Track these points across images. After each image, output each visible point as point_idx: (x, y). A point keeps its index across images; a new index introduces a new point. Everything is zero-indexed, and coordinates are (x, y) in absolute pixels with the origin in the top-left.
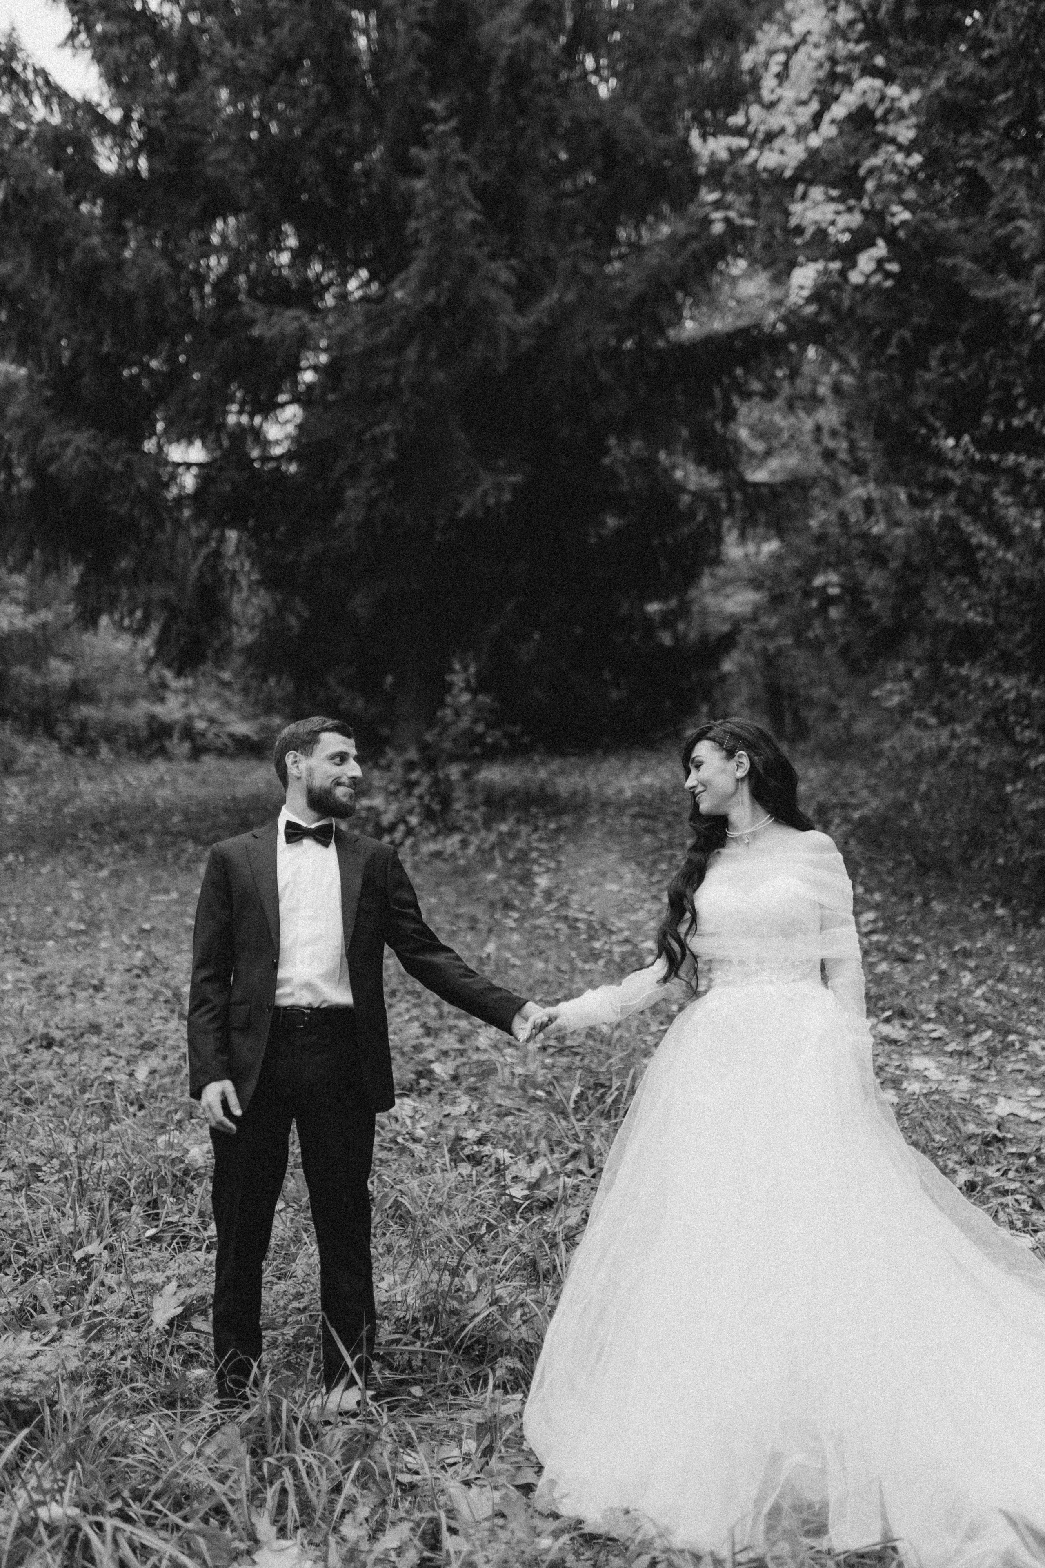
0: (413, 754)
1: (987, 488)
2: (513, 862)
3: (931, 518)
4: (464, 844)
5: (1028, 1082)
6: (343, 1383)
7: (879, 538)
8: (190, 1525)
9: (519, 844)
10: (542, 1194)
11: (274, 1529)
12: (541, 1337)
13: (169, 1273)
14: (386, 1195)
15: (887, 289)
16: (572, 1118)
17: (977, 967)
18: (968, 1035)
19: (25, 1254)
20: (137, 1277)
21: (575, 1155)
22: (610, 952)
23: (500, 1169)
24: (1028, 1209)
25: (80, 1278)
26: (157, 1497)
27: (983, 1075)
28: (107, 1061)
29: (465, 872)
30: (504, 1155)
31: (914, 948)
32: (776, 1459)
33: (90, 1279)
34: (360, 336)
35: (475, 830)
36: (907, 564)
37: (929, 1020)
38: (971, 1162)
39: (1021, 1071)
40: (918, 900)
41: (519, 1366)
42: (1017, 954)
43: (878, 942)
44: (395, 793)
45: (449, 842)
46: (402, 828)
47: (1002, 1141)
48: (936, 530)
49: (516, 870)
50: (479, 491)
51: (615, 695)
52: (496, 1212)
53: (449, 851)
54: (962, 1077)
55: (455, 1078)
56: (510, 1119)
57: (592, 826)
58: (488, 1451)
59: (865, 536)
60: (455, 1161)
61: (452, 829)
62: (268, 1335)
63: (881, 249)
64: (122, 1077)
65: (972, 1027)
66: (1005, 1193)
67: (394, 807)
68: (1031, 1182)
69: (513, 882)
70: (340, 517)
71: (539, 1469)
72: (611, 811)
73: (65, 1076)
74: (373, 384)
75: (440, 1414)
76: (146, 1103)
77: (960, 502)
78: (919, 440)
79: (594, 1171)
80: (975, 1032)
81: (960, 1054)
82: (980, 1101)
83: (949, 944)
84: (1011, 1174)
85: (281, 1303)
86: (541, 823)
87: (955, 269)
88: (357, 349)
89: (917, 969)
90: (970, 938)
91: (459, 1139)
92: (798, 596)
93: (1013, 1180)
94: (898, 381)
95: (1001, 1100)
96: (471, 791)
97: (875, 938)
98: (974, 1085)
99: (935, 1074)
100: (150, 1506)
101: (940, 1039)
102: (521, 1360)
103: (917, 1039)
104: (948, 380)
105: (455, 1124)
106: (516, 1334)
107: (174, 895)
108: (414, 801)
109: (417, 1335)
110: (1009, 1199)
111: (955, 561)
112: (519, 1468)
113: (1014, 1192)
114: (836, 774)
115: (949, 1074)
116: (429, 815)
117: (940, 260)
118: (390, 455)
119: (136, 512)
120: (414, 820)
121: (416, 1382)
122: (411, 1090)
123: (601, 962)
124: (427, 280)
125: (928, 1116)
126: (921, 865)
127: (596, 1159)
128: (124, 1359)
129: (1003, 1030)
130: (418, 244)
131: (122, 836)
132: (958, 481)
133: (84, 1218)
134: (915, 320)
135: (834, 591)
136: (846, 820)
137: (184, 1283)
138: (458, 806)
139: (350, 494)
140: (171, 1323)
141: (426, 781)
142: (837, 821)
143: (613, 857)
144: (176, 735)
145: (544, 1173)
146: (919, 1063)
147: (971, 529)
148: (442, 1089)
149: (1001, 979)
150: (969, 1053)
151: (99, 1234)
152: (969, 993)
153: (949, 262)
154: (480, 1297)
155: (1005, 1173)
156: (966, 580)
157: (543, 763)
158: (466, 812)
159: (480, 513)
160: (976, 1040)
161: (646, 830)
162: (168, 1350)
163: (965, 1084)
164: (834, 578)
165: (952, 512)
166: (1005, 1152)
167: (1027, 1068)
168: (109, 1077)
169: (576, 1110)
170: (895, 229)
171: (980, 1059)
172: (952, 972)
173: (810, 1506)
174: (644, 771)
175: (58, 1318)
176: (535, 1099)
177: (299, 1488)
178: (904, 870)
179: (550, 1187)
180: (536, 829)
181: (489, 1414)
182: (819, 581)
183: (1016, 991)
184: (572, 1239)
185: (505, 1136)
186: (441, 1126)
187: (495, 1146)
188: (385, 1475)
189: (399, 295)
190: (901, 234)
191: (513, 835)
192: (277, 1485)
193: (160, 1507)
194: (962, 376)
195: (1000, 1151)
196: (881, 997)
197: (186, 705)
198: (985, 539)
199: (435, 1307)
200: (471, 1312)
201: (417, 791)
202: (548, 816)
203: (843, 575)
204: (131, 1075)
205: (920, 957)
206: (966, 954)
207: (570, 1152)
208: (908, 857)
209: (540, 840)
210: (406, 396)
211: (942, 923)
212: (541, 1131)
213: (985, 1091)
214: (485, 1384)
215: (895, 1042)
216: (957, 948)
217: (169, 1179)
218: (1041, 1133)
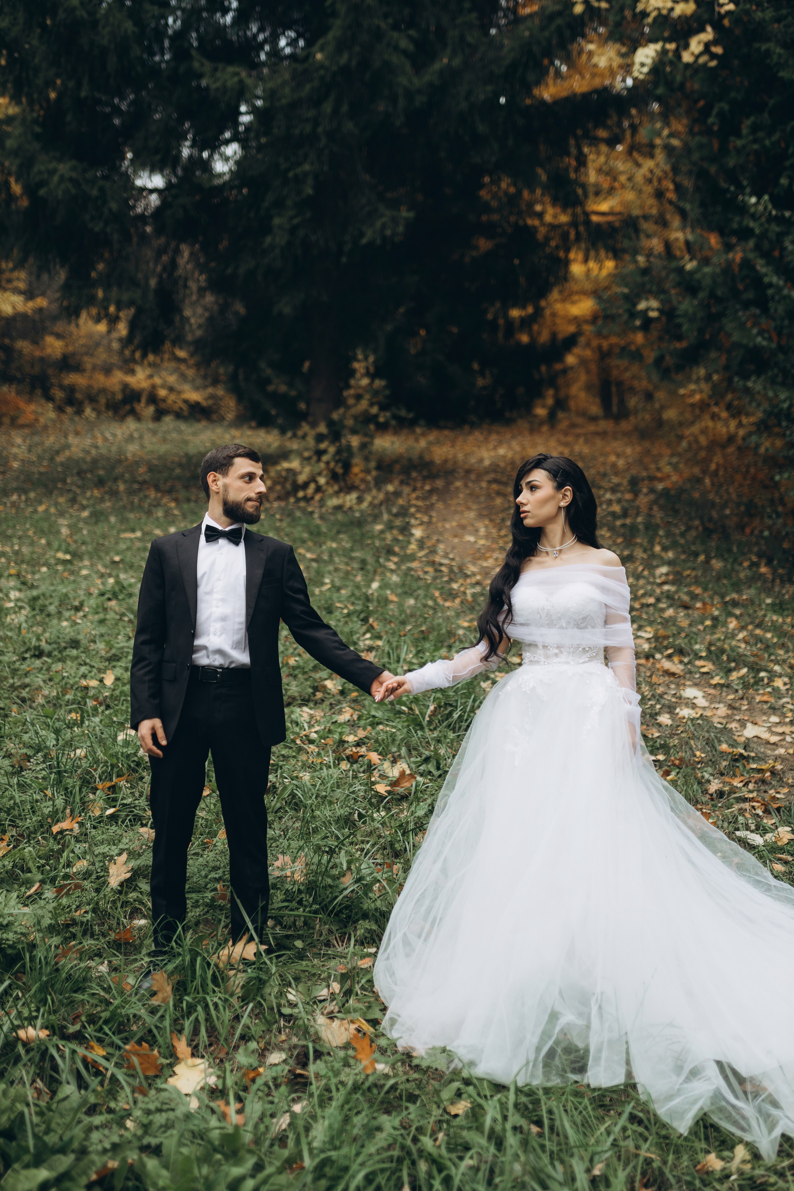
0: (322, 429)
1: (780, 236)
2: (396, 515)
3: (734, 260)
4: (360, 500)
5: (771, 711)
6: (245, 938)
7: (692, 273)
8: (127, 1047)
9: (401, 502)
10: (400, 790)
11: (189, 1050)
12: (391, 906)
13: (121, 846)
14: (285, 788)
15: (712, 69)
16: (427, 730)
17: (741, 615)
18: (729, 671)
19: (17, 827)
20: (98, 850)
21: (427, 760)
22: (464, 593)
23: (370, 768)
24: (761, 814)
25: (56, 847)
26: (106, 1022)
27: (737, 705)
28: (83, 669)
29: (360, 523)
30: (374, 757)
31: (694, 597)
32: (554, 1016)
33: (64, 846)
34: (287, 90)
35: (368, 490)
36: (712, 295)
37: (701, 658)
38: (722, 774)
39: (766, 702)
40: (702, 558)
41: (374, 927)
42: (773, 605)
43: (668, 591)
44: (308, 459)
45: (348, 498)
46: (312, 486)
47: (747, 758)
48: (736, 269)
49: (398, 522)
50: (378, 224)
51: (480, 382)
52: (365, 803)
53: (348, 505)
54: (721, 705)
55: (342, 693)
56: (381, 727)
57: (457, 489)
58: (348, 993)
59: (680, 270)
60: (339, 760)
61: (350, 488)
62: (191, 898)
63: (708, 35)
64: (94, 683)
65: (733, 665)
66: (745, 800)
67: (307, 470)
68: (765, 792)
69: (395, 532)
70: (268, 240)
71: (384, 1009)
72: (473, 476)
73: (51, 680)
74: (297, 131)
75: (316, 961)
76: (112, 705)
77: (758, 247)
78: (728, 196)
79: (440, 772)
80: (734, 669)
81: (722, 686)
82: (733, 725)
83: (723, 597)
84: (751, 786)
85: (203, 873)
86: (419, 485)
87: (768, 53)
88: (284, 101)
89: (696, 614)
90: (739, 592)
91: (342, 742)
92: (625, 317)
93: (751, 792)
94: (716, 146)
95: (749, 725)
96: (367, 459)
97: (666, 588)
98: (730, 712)
99: (701, 702)
100: (100, 1030)
101: (707, 673)
102: (376, 922)
103: (690, 672)
105: (339, 730)
106: (373, 905)
107: (139, 534)
108: (322, 465)
109: (300, 902)
110: (747, 806)
111: (750, 295)
112: (369, 1007)
113: (752, 800)
114: (648, 452)
115: (711, 702)
116: (334, 477)
117: (756, 45)
118: (310, 191)
119: (108, 230)
120: (322, 481)
121: (299, 937)
122: (308, 701)
123: (458, 601)
124: (341, 46)
125: (693, 737)
126: (706, 529)
127: (442, 763)
128: (86, 912)
129: (755, 669)
130: (334, 14)
131: (100, 483)
132: (757, 231)
133: (60, 802)
134: (733, 94)
135: (653, 314)
136: (652, 490)
137: (133, 855)
138: (356, 470)
139: (277, 221)
140: (121, 885)
141: (332, 450)
142: (645, 490)
143: (472, 515)
144: (143, 400)
145: (403, 774)
146: (690, 692)
147: (764, 270)
148: (332, 701)
149: (759, 626)
150: (728, 686)
151: (72, 811)
152: (733, 636)
153: (764, 47)
154: (348, 874)
155: (746, 784)
156: (758, 312)
157: (423, 434)
158: (361, 475)
159: (379, 242)
160: (734, 675)
161: (499, 493)
162: (119, 905)
163: (723, 710)
164: (654, 304)
165: (751, 256)
166: (748, 767)
167: (772, 700)
168: (84, 683)
169: (430, 722)
170: (722, 17)
171: (737, 691)
172: (722, 618)
173: (577, 1050)
174: (500, 443)
175: (40, 877)
176: (400, 712)
177: (208, 1018)
178: (693, 533)
179: (407, 784)
180: (415, 489)
181: (349, 966)
182: (642, 306)
183: (769, 635)
184: (421, 827)
185: (377, 741)
186: (330, 731)
187: (369, 750)
188: (272, 1009)
189: (319, 56)
190: (726, 22)
191: (397, 494)
192: (192, 1018)
193: (107, 1031)
194: (767, 143)
195: (744, 767)
196: (666, 637)
197: (151, 377)
198: (775, 279)
199: (315, 882)
200: (342, 886)
201: (325, 458)
202: (425, 478)
203: (662, 302)
204: (101, 681)
205: (699, 605)
206: (735, 604)
207: (424, 757)
208: (697, 523)
209: (417, 498)
210: (323, 141)
211: (718, 578)
212: (402, 740)
213: (737, 718)
214: (349, 939)
215: (673, 674)
216: (728, 599)
217: (125, 770)
218: (777, 752)
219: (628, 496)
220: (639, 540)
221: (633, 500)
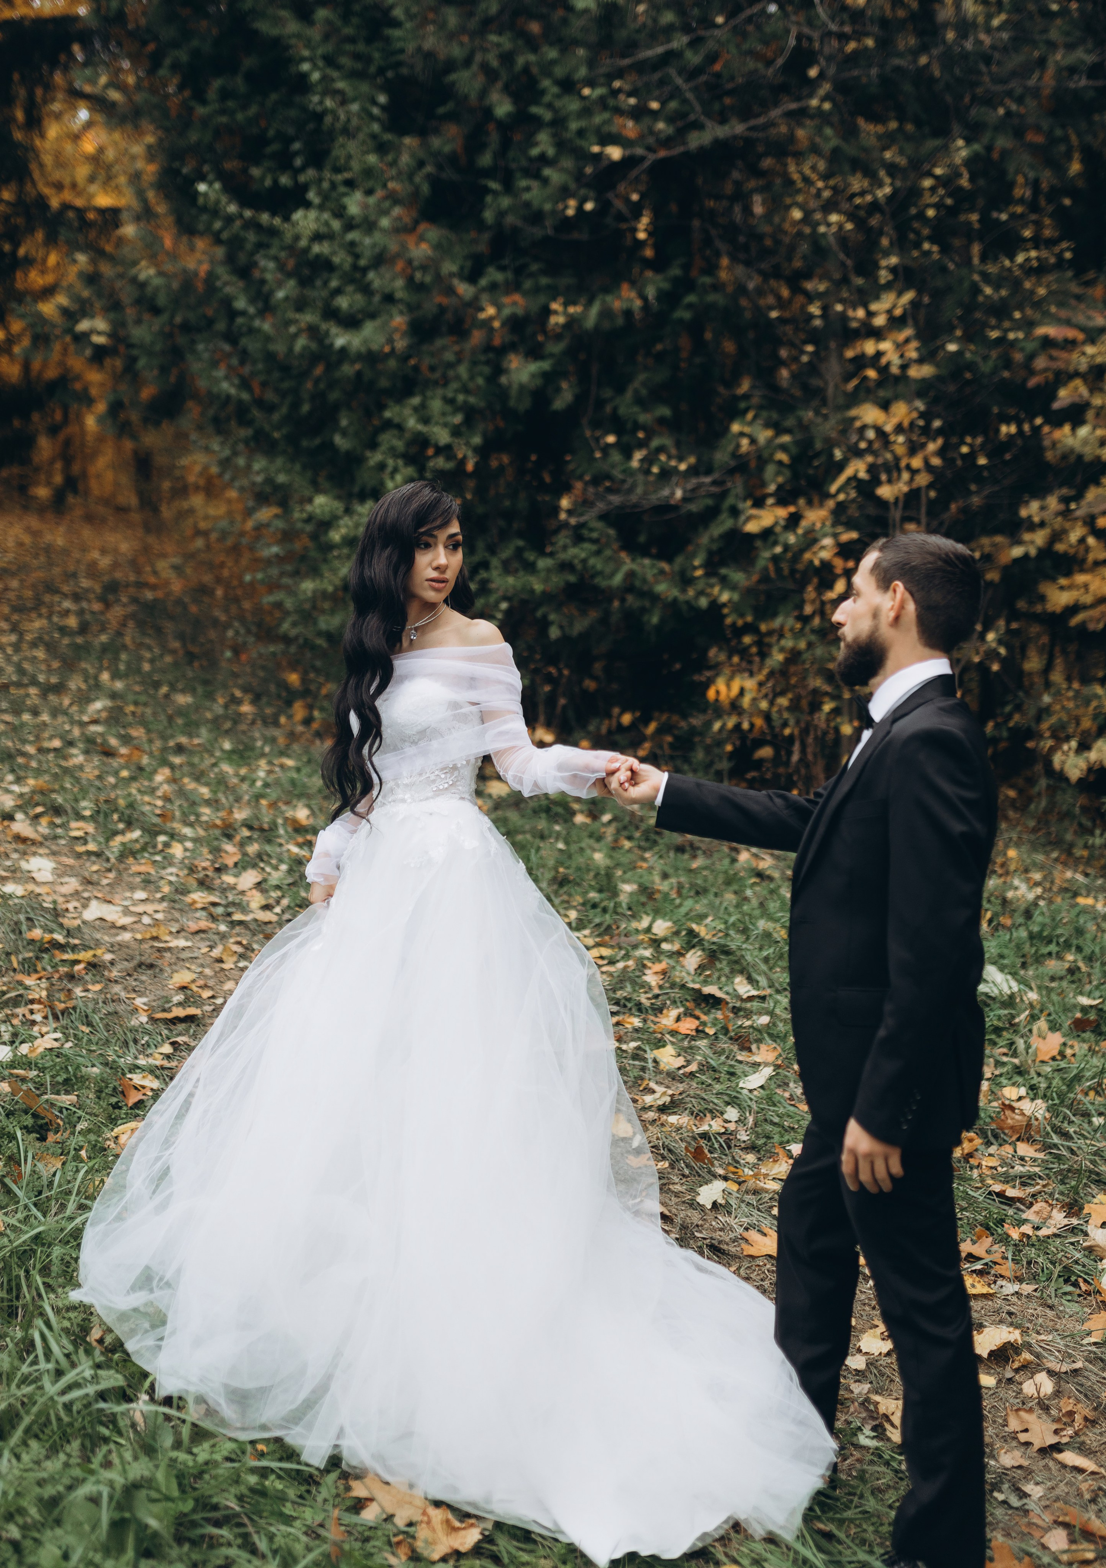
1: (255, 249)
3: (196, 269)
5: (141, 885)
7: (147, 284)
17: (181, 765)
18: (113, 834)
27: (97, 878)
31: (126, 741)
37: (81, 818)
39: (142, 874)
40: (164, 689)
42: (231, 751)
43: (92, 732)
47: (62, 947)
48: (199, 286)
54: (72, 879)
59: (135, 279)
65: (122, 826)
77: (229, 260)
80: (121, 832)
81: (90, 854)
83: (166, 741)
90: (192, 734)
92: (64, 340)
95: (97, 904)
97: (91, 728)
98: (79, 888)
99: (44, 875)
101: (80, 838)
103: (55, 837)
104: (224, 119)
111: (220, 326)
114: (147, 549)
115: (59, 876)
126: (186, 654)
129: (152, 832)
135: (100, 340)
136: (135, 601)
142: (124, 600)
146: (36, 863)
147: (232, 291)
149: (196, 778)
150: (99, 854)
152: (153, 790)
156: (229, 348)
160: (116, 840)
163: (70, 886)
164: (100, 324)
165: (219, 270)
171: (108, 860)
172: (150, 769)
183: (203, 790)
194: (239, 117)
198: (247, 307)
203: (112, 323)
206: (180, 749)
213: (85, 895)
215: (24, 840)
216: (171, 743)
218: (119, 938)
219: (97, 607)
220: (84, 665)
221: (102, 613)
